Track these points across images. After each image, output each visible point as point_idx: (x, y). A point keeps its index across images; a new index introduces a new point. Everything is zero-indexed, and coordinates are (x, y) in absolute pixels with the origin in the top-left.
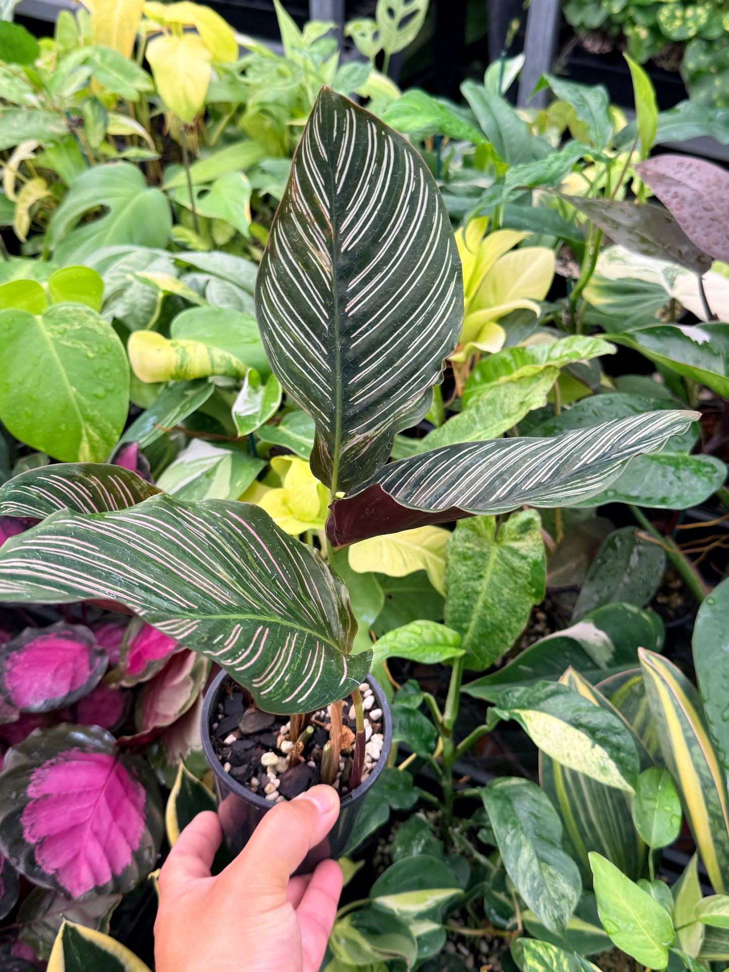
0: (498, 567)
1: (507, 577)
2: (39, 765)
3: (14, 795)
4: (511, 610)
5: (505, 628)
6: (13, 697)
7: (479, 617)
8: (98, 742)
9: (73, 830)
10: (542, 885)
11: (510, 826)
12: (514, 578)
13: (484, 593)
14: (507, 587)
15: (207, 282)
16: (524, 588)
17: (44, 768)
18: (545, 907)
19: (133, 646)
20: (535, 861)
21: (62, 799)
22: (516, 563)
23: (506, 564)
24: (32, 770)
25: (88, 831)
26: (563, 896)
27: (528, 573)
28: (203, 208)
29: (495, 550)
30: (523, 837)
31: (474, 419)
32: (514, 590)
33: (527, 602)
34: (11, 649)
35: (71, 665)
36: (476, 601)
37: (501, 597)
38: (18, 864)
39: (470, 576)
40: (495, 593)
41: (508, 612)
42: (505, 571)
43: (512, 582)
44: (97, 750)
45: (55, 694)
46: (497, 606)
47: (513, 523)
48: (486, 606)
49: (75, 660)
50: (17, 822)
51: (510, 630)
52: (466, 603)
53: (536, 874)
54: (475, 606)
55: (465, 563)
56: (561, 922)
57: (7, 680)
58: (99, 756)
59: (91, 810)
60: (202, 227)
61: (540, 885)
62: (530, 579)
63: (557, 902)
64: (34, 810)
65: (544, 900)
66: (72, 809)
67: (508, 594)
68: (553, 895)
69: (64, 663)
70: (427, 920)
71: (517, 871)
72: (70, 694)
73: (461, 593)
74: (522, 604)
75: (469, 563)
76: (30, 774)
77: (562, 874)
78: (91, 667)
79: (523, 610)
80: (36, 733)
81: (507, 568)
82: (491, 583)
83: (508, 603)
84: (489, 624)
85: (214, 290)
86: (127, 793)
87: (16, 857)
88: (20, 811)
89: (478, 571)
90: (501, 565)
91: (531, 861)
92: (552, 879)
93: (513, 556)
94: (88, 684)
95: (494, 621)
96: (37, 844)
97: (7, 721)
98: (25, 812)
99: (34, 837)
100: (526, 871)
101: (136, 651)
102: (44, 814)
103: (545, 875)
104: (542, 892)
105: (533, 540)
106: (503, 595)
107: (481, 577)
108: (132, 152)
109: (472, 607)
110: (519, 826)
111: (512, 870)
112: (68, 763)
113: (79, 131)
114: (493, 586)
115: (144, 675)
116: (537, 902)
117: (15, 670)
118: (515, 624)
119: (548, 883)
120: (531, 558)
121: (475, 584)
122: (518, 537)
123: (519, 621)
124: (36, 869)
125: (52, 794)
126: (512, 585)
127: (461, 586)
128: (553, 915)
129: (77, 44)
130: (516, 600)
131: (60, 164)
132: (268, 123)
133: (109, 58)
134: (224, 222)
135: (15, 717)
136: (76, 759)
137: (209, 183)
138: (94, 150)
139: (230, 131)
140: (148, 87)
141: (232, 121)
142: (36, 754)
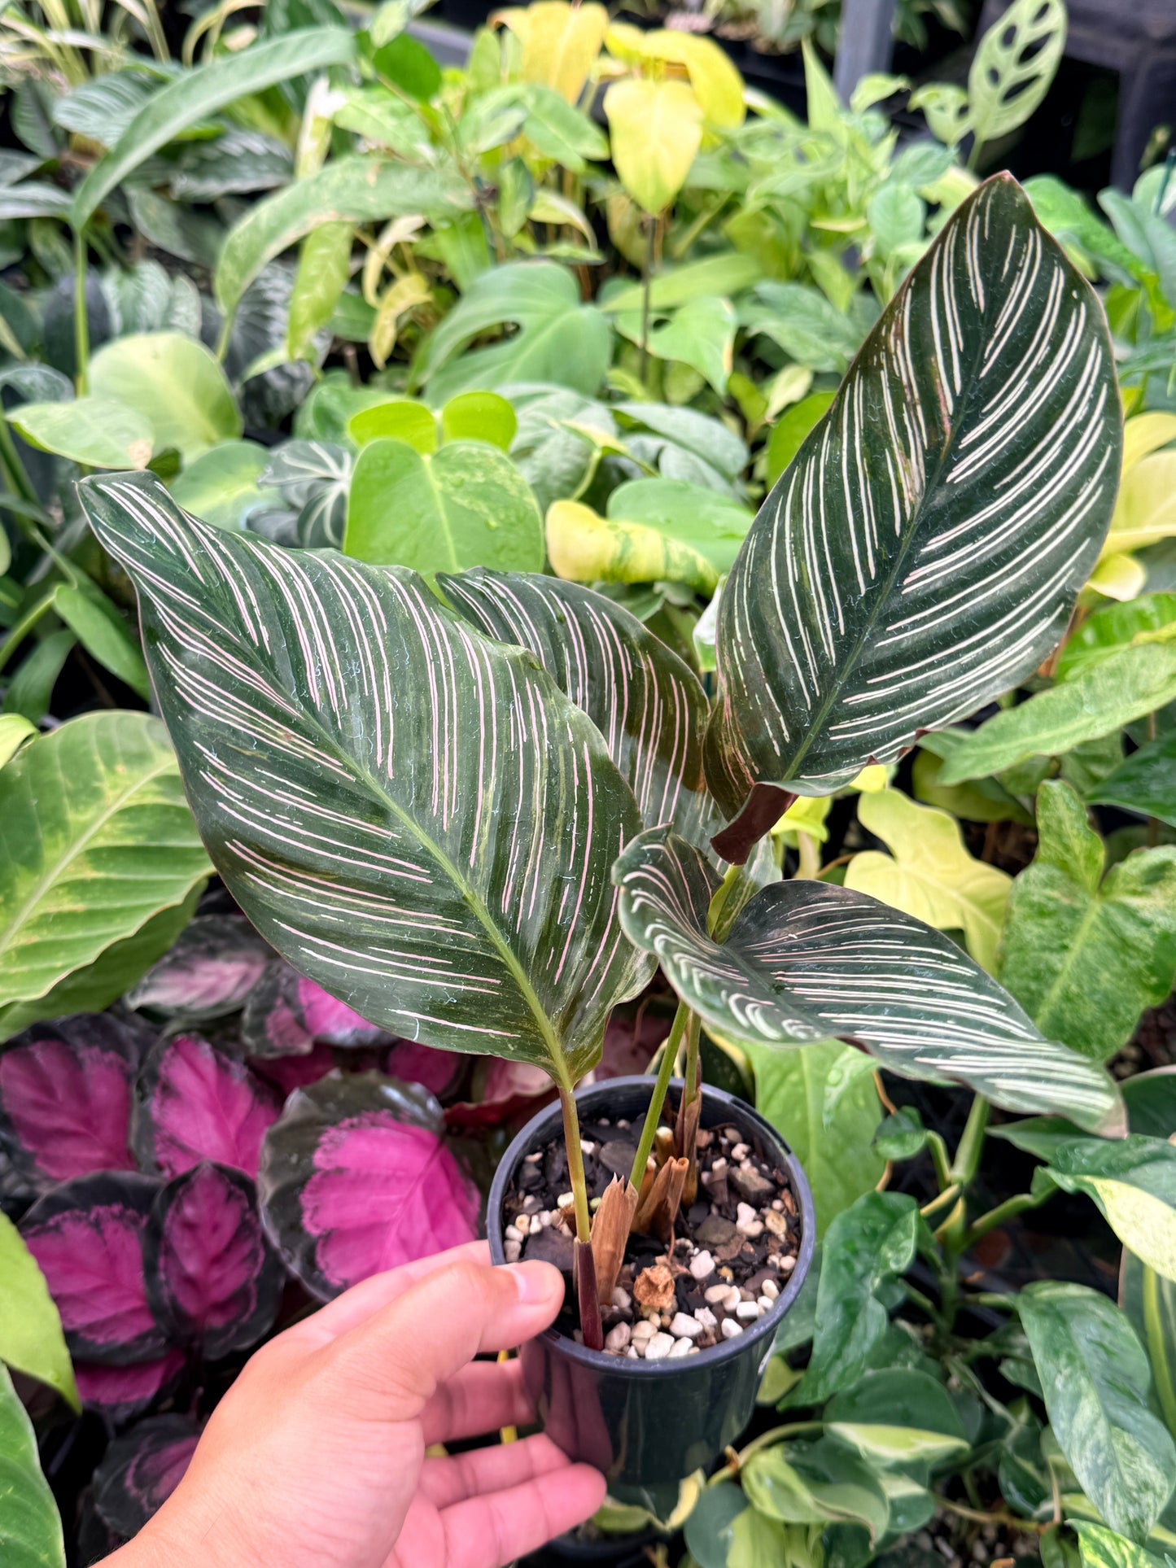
1: (1109, 953)
2: (334, 1123)
3: (294, 1159)
4: (1108, 1008)
5: (1093, 1037)
6: (308, 1016)
7: (1052, 1013)
8: (417, 1110)
9: (370, 1230)
10: (1111, 1462)
11: (1063, 1361)
12: (1122, 956)
13: (1065, 975)
14: (1108, 969)
15: (661, 449)
16: (1137, 975)
17: (340, 1129)
18: (1114, 1499)
20: (1103, 1423)
21: (360, 1180)
22: (1131, 931)
23: (1113, 931)
24: (322, 1128)
25: (392, 1238)
26: (1146, 1486)
27: (1149, 950)
29: (1094, 909)
30: (1083, 1382)
31: (1079, 696)
32: (1119, 976)
33: (1138, 1000)
36: (1049, 986)
37: (1095, 986)
38: (291, 1259)
39: (1045, 943)
40: (1085, 977)
41: (1104, 1011)
42: (1109, 944)
43: (1116, 963)
44: (415, 1120)
46: (1086, 999)
47: (1136, 866)
48: (1067, 997)
50: (296, 1198)
51: (1101, 1042)
52: (1030, 986)
53: (1102, 1444)
54: (1046, 993)
55: (1040, 921)
56: (1139, 1528)
57: (302, 989)
58: (418, 1129)
59: (399, 1207)
61: (1107, 1463)
62: (1151, 960)
63: (1135, 1494)
64: (321, 1185)
65: (1113, 1487)
66: (374, 1198)
67: (1109, 981)
68: (1130, 1482)
70: (906, 1477)
71: (1070, 1433)
73: (1025, 969)
74: (1129, 1001)
75: (1047, 922)
76: (319, 1134)
77: (1147, 1450)
79: (1129, 1012)
80: (335, 1074)
81: (1112, 938)
82: (1081, 961)
83: (1106, 995)
84: (1067, 1027)
85: (673, 461)
86: (453, 1194)
88: (302, 1184)
89: (1062, 938)
90: (1103, 933)
91: (1095, 1422)
92: (1128, 1456)
93: (1126, 919)
95: (1076, 1023)
96: (319, 1237)
97: (293, 1052)
98: (309, 1187)
99: (317, 1226)
100: (1086, 1436)
102: (334, 1196)
103: (1118, 1447)
104: (1109, 1475)
105: (1166, 898)
106: (1098, 981)
107: (1064, 948)
108: (563, 249)
109: (1041, 995)
110: (1078, 1363)
111: (1063, 1432)
112: (373, 1131)
113: (489, 208)
114: (1083, 966)
116: (1101, 1490)
118: (1112, 1034)
119: (1121, 1460)
120: (1158, 926)
121: (1052, 958)
122: (1140, 889)
124: (316, 1273)
125: (348, 1169)
126: (1117, 968)
127: (1027, 958)
128: (1127, 1515)
129: (498, 80)
130: (1120, 993)
131: (454, 253)
132: (771, 230)
133: (548, 103)
134: (688, 368)
135: (306, 1047)
136: (385, 1126)
137: (670, 310)
138: (507, 240)
139: (708, 237)
140: (600, 153)
141: (712, 226)
142: (331, 1106)
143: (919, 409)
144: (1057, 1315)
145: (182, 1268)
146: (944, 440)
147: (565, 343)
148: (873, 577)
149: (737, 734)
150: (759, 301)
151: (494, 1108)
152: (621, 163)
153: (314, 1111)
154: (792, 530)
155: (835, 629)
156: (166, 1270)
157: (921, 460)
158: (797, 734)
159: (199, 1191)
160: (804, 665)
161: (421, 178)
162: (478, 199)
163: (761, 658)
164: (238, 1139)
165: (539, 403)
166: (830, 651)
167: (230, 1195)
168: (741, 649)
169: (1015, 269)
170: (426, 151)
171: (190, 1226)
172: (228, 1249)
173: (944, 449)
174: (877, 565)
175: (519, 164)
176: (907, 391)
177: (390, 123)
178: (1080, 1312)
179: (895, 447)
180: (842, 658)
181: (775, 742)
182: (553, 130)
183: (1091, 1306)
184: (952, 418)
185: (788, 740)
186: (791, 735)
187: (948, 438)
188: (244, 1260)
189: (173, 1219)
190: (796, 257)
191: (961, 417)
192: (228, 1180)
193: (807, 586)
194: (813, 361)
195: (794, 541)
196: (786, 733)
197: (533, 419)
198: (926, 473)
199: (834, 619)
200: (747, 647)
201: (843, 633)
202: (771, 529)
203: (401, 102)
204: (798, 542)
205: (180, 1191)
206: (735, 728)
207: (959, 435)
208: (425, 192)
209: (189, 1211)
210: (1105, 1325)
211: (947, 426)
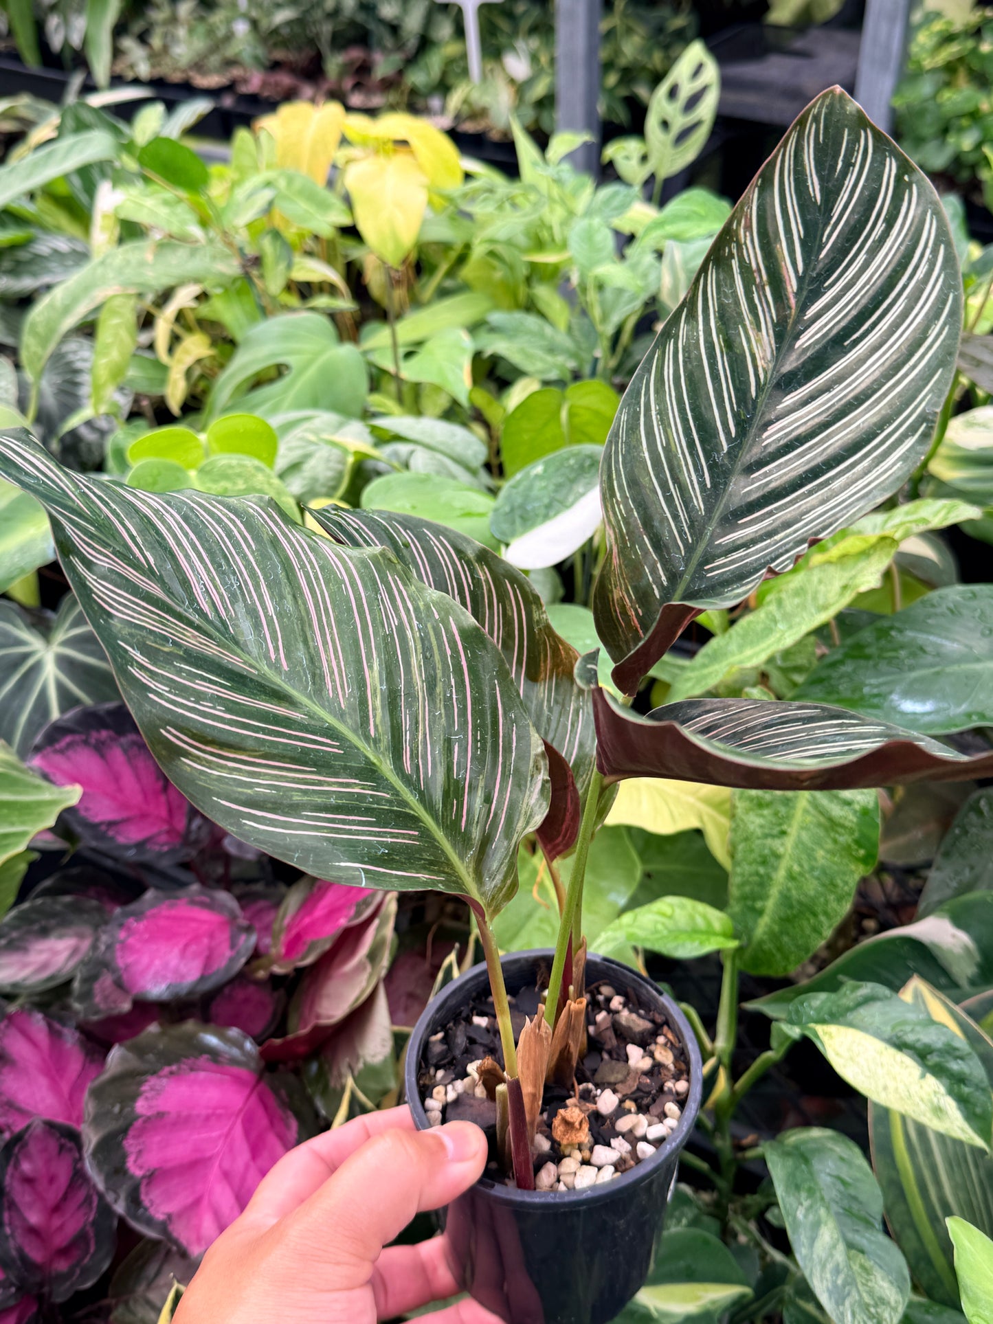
0: (809, 818)
1: (821, 833)
2: (154, 1073)
3: (117, 1109)
4: (827, 882)
5: (819, 910)
6: (125, 977)
7: (781, 893)
8: (235, 1052)
9: (195, 1166)
10: (849, 1282)
11: (804, 1194)
12: (832, 834)
13: (787, 857)
14: (822, 847)
15: (412, 452)
16: (847, 849)
17: (160, 1077)
19: (290, 928)
20: (840, 1247)
21: (182, 1122)
22: (836, 811)
23: (821, 813)
24: (143, 1078)
25: (215, 1171)
26: (882, 1302)
27: (854, 826)
28: (410, 372)
29: (804, 797)
30: (822, 1211)
31: (773, 616)
32: (833, 853)
33: (852, 872)
34: (126, 915)
35: (205, 941)
36: (775, 869)
37: (814, 863)
38: (116, 1201)
39: (767, 831)
40: (804, 857)
41: (823, 885)
42: (819, 825)
43: (829, 841)
44: (233, 1061)
45: (183, 977)
46: (807, 876)
48: (791, 877)
49: (211, 936)
50: (119, 1145)
51: (826, 913)
52: (762, 870)
53: (840, 1266)
54: (774, 876)
55: (760, 812)
57: (118, 954)
58: (236, 1070)
59: (221, 1142)
60: (408, 397)
61: (846, 1283)
62: (857, 835)
63: (872, 1310)
64: (142, 1131)
65: (851, 1305)
66: (195, 1137)
67: (823, 858)
68: (867, 1298)
69: (196, 938)
71: (811, 1258)
72: (203, 978)
73: (753, 856)
74: (844, 873)
75: (766, 812)
76: (140, 1084)
77: (881, 1268)
78: (233, 946)
79: (846, 883)
80: (153, 1028)
81: (822, 819)
82: (799, 843)
83: (824, 872)
84: (795, 903)
85: (421, 461)
86: (272, 1123)
87: (115, 1192)
88: (124, 1131)
89: (780, 824)
90: (814, 816)
91: (833, 1246)
92: (865, 1275)
94: (228, 967)
95: (802, 898)
96: (143, 1177)
97: (115, 1012)
98: (131, 1133)
99: (141, 1167)
100: (826, 1259)
101: (294, 932)
102: (157, 1139)
103: (856, 1268)
104: (848, 1294)
106: (815, 859)
107: (783, 833)
108: (322, 301)
109: (770, 878)
110: (817, 1195)
112: (193, 1075)
113: (254, 272)
114: (800, 846)
115: (303, 959)
116: (840, 1307)
117: (131, 940)
118: (833, 905)
119: (859, 1279)
120: (859, 805)
121: (776, 844)
123: (840, 899)
124: (141, 1211)
125: (169, 1113)
126: (829, 845)
127: (753, 846)
129: (256, 168)
130: (835, 868)
131: (227, 312)
132: (498, 275)
133: (297, 184)
134: (437, 389)
135: (126, 1006)
136: (204, 1070)
137: (420, 343)
138: (274, 298)
139: (449, 283)
140: (345, 221)
141: (451, 273)
142: (151, 1057)
143: (767, 289)
144: (802, 1156)
145: (24, 1220)
146: (790, 314)
147: (328, 377)
148: (733, 435)
149: (624, 579)
150: (493, 330)
151: (298, 1040)
152: (365, 228)
153: (134, 1062)
154: (656, 404)
155: (702, 484)
156: (10, 1224)
157: (771, 332)
158: (674, 577)
159: (33, 1148)
160: (676, 517)
161: (193, 253)
162: (244, 266)
163: (638, 513)
164: (71, 1097)
165: (306, 425)
166: (699, 503)
167: (61, 1147)
168: (621, 506)
169: (848, 165)
170: (196, 231)
171: (28, 1181)
172: (65, 1198)
173: (790, 321)
174: (737, 425)
175: (276, 235)
176: (756, 275)
177: (163, 211)
178: (820, 1150)
179: (747, 323)
180: (710, 509)
181: (654, 586)
182: (303, 206)
183: (830, 1145)
184: (797, 294)
185: (665, 583)
186: (668, 579)
187: (793, 311)
188: (79, 1207)
189: (12, 1176)
190: (522, 291)
191: (805, 293)
192: (58, 1135)
193: (674, 449)
194: (542, 372)
195: (660, 413)
196: (664, 578)
197: (302, 439)
198: (776, 343)
199: (700, 475)
200: (626, 505)
201: (709, 486)
202: (639, 403)
203: (170, 193)
204: (662, 413)
205: (16, 1150)
206: (622, 574)
207: (803, 308)
208: (195, 265)
209: (26, 1167)
210: (842, 1159)
211: (793, 301)
